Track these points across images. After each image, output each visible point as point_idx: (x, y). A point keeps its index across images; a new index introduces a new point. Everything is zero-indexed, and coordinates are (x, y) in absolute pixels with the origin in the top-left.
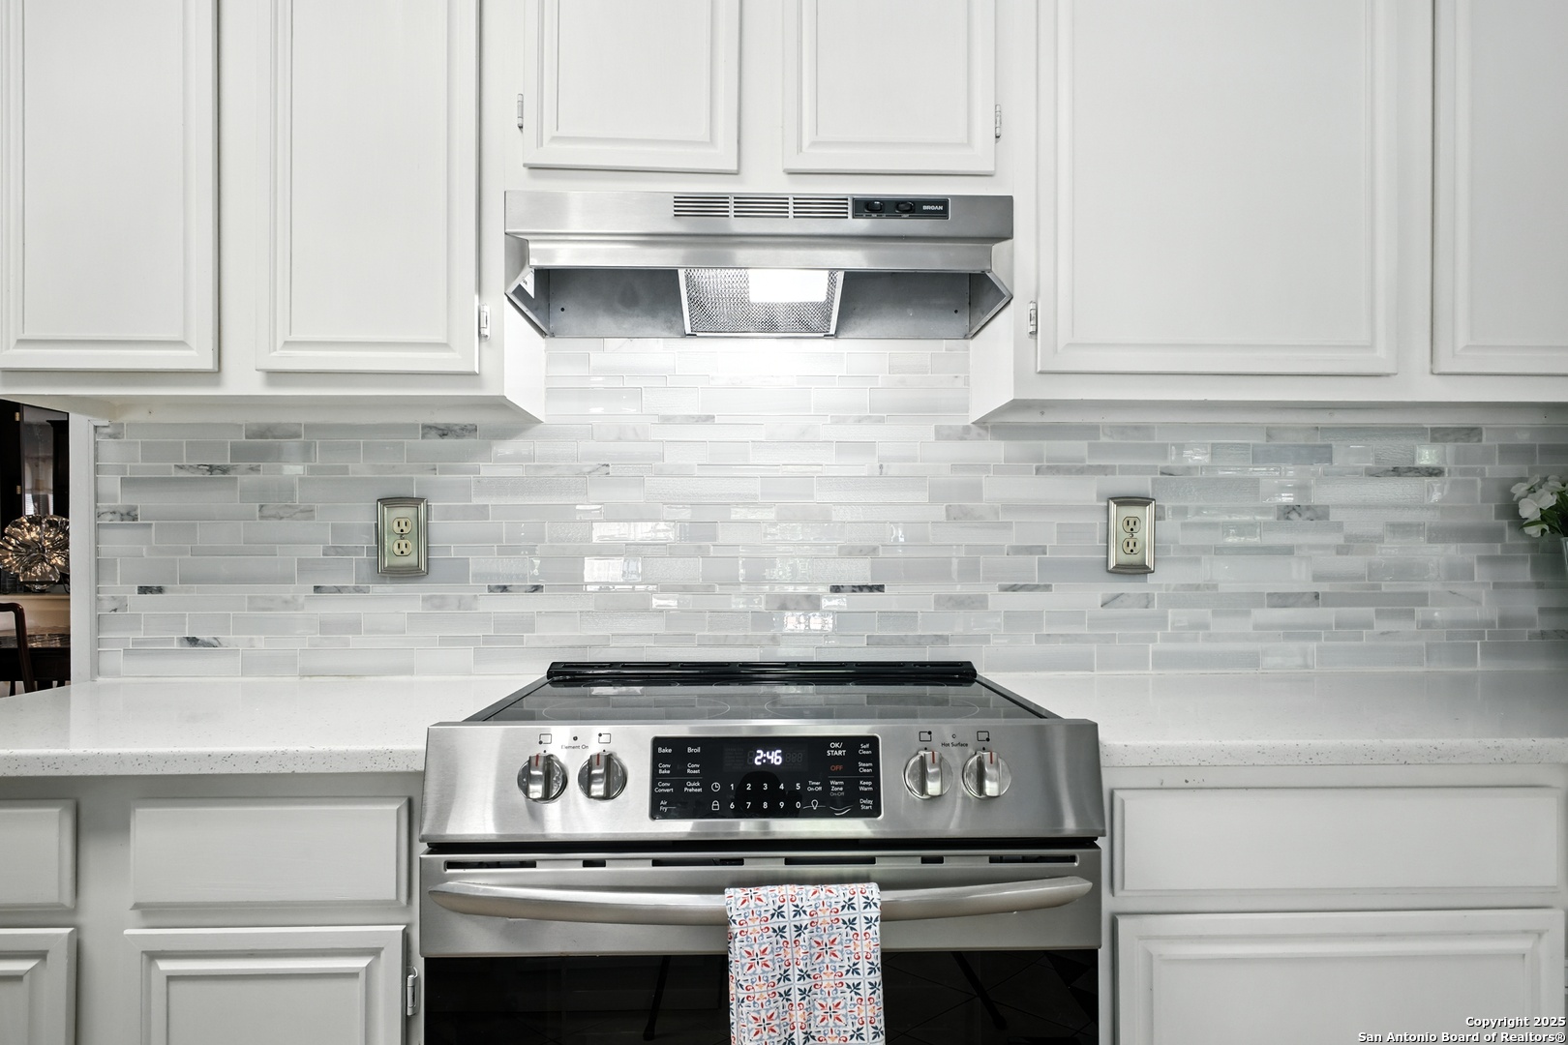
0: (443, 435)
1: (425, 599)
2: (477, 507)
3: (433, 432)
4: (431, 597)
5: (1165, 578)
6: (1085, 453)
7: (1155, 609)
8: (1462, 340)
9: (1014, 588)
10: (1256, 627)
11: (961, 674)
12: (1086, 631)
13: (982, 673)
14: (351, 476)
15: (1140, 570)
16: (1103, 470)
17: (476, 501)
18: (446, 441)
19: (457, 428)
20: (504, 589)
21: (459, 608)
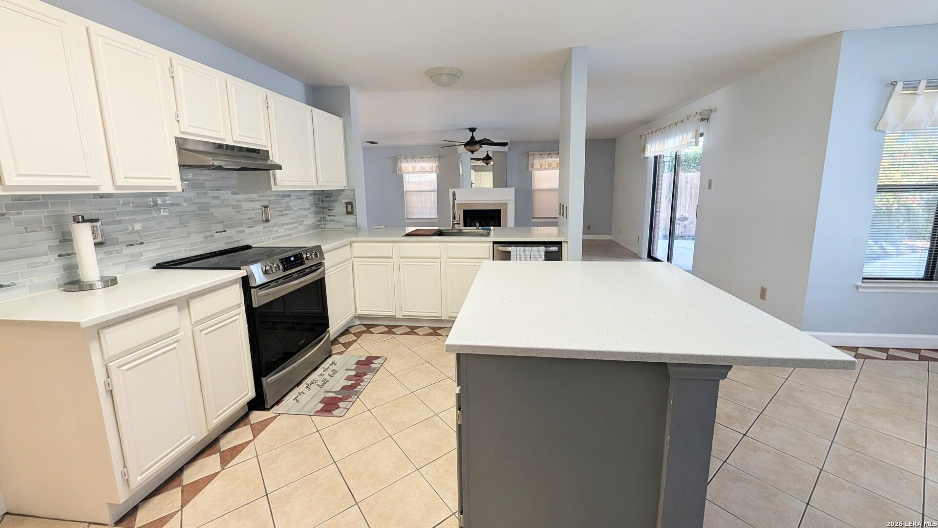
0: (101, 197)
1: (104, 253)
2: (118, 220)
3: (97, 196)
4: (107, 252)
5: (272, 222)
6: (257, 197)
7: (271, 228)
8: (321, 180)
9: (249, 227)
10: (285, 230)
11: (248, 247)
12: (261, 235)
13: (253, 246)
14: (66, 213)
15: (267, 221)
16: (261, 200)
17: (117, 219)
18: (102, 199)
19: (106, 195)
20: (131, 245)
21: (117, 253)
